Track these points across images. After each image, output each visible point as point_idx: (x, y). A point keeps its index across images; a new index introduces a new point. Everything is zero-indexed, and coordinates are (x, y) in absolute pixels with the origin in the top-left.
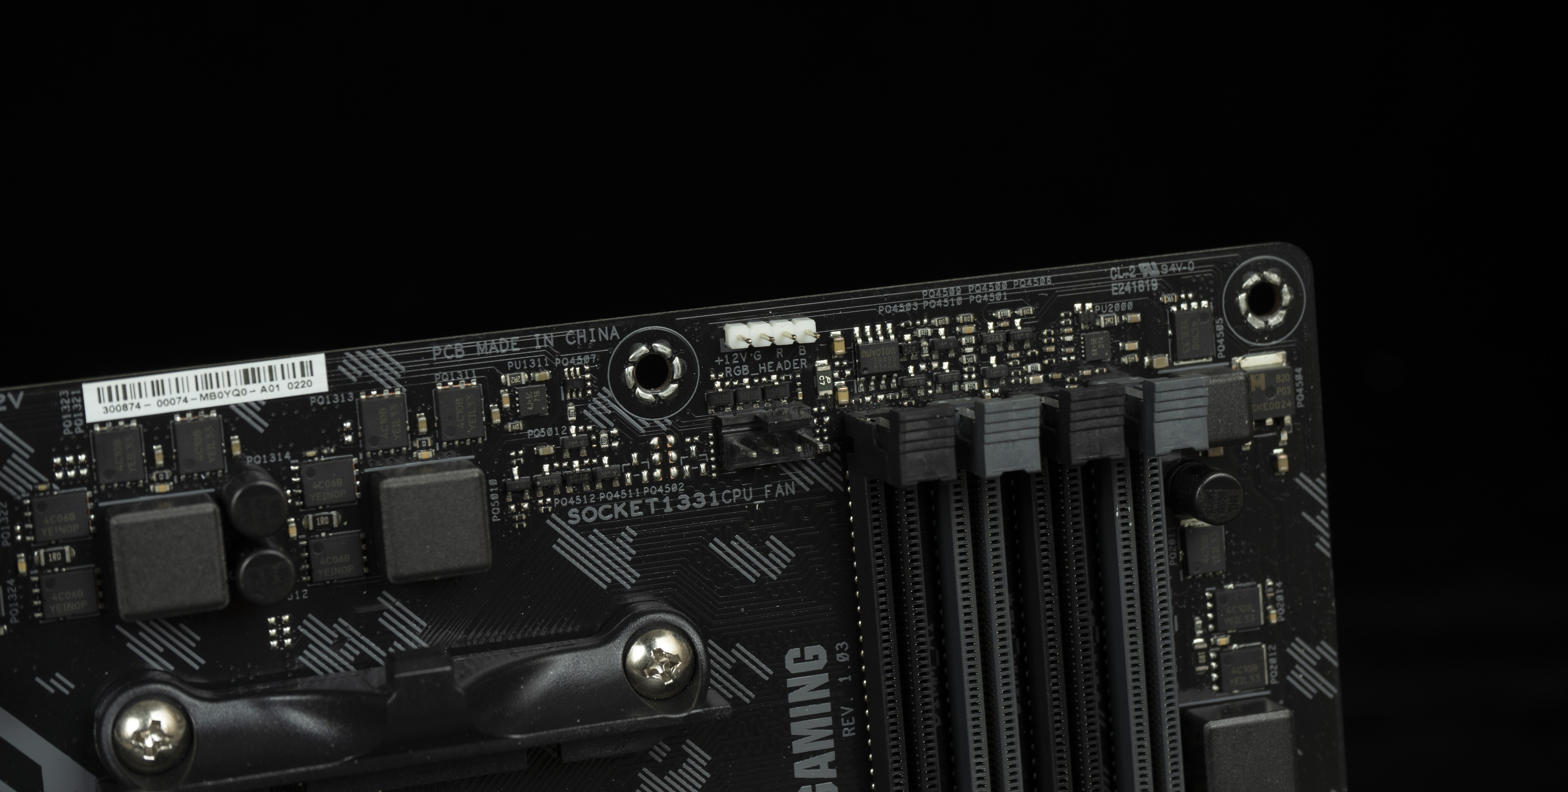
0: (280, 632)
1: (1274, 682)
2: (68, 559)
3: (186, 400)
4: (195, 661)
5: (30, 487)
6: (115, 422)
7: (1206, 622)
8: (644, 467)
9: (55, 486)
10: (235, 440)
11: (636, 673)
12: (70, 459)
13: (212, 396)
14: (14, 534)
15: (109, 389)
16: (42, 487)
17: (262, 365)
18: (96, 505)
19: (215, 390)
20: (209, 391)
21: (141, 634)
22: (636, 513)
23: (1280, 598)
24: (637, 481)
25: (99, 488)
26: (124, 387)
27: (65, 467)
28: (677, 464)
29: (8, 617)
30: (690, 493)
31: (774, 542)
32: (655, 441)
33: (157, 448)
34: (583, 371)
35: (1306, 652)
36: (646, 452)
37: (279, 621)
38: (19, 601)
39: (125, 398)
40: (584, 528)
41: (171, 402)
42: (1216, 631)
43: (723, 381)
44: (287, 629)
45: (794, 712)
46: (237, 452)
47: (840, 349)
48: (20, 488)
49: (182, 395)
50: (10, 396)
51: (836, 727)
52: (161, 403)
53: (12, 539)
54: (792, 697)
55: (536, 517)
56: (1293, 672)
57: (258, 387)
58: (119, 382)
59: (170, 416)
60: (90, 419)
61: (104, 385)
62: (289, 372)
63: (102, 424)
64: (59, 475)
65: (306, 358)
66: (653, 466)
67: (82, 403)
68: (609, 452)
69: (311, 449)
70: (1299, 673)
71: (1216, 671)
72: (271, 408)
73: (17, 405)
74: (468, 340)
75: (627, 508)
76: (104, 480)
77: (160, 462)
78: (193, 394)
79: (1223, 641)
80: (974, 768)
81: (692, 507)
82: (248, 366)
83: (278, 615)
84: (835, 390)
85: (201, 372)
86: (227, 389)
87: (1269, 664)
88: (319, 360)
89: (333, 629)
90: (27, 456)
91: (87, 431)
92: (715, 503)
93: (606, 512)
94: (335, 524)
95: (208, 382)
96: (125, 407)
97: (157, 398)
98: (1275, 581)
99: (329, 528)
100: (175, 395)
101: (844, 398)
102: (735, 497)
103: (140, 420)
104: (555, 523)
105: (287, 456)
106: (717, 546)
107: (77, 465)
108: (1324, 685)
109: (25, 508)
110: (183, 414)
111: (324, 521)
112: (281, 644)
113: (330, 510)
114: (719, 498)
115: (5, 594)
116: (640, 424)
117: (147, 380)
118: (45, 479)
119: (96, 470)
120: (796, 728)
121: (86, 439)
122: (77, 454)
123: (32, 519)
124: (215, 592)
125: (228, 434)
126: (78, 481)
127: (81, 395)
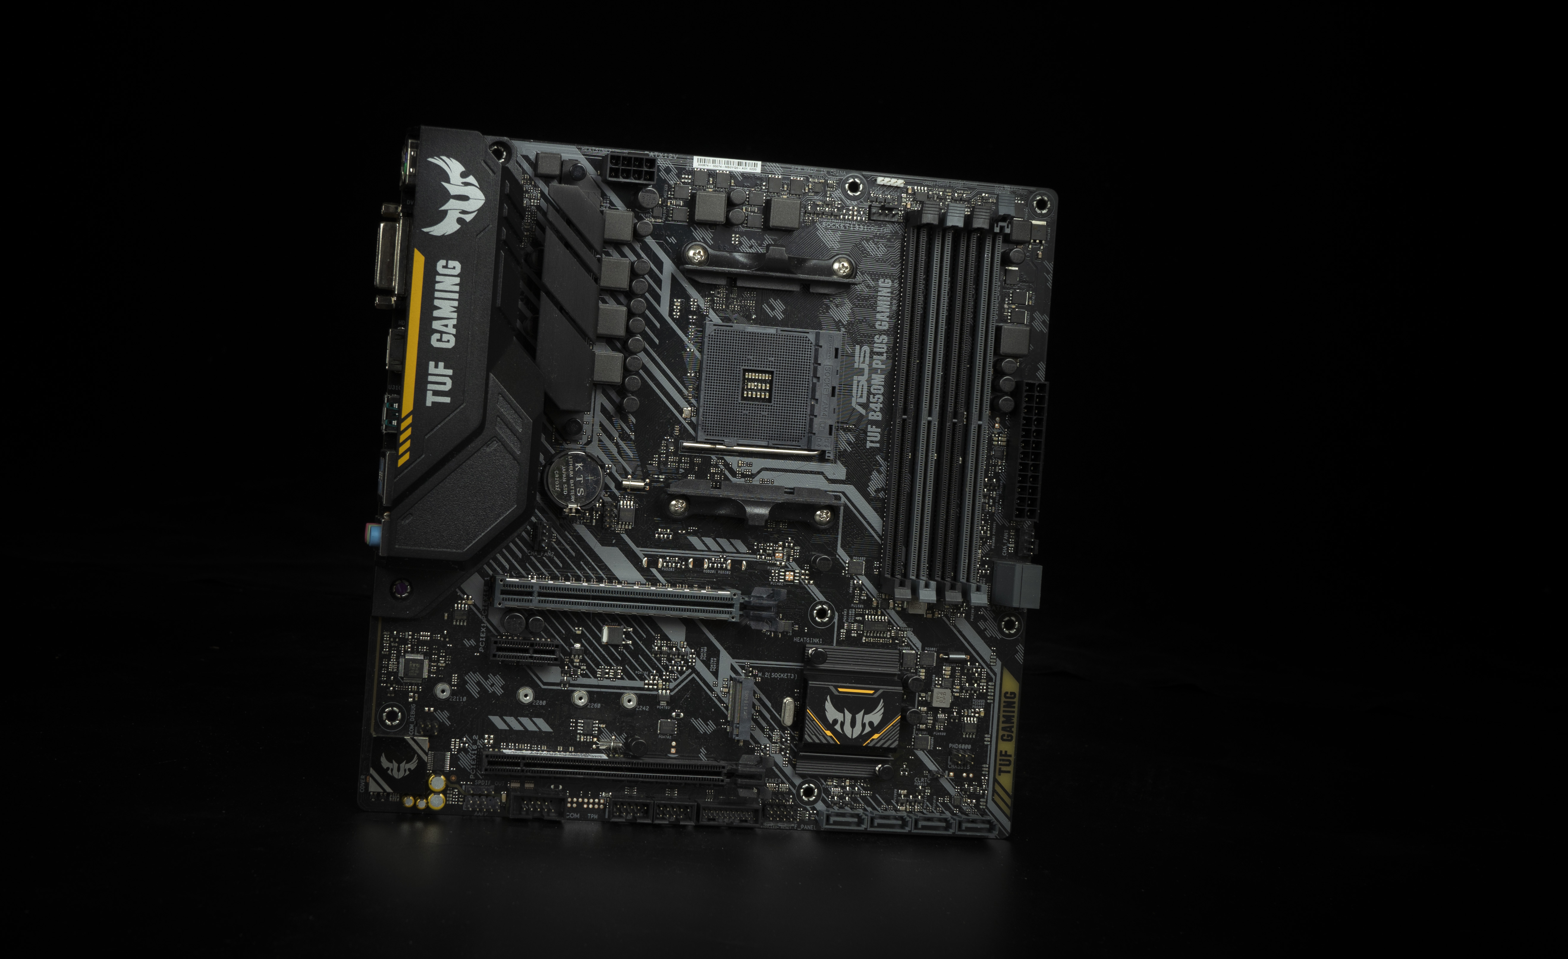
0: (735, 240)
1: (1028, 323)
2: (682, 204)
3: (721, 167)
4: (711, 242)
5: (675, 182)
6: (701, 169)
7: (1009, 300)
8: (847, 215)
9: (682, 183)
10: (733, 181)
11: (835, 270)
12: (687, 177)
13: (728, 167)
14: (668, 194)
15: (701, 159)
16: (678, 183)
17: (744, 161)
18: (692, 191)
19: (730, 166)
21: (698, 227)
22: (842, 228)
23: (1033, 298)
24: (844, 218)
25: (693, 186)
26: (705, 160)
27: (685, 178)
28: (856, 215)
29: (663, 217)
30: (859, 225)
31: (881, 245)
32: (851, 208)
33: (711, 179)
34: (834, 182)
35: (1039, 316)
36: (848, 210)
37: (735, 236)
38: (666, 214)
39: (705, 163)
40: (826, 229)
41: (717, 166)
42: (1012, 303)
43: (874, 194)
44: (737, 239)
45: (879, 298)
46: (733, 185)
47: (910, 192)
48: (672, 182)
49: (720, 165)
50: (674, 156)
51: (891, 305)
52: (714, 166)
53: (667, 196)
54: (879, 293)
55: (813, 222)
56: (1034, 322)
57: (741, 167)
58: (704, 158)
59: (716, 171)
60: (694, 167)
61: (700, 157)
62: (751, 165)
63: (697, 169)
64: (683, 180)
65: (756, 162)
66: (849, 215)
67: (693, 162)
68: (837, 208)
69: (753, 188)
70: (1036, 322)
71: (1010, 316)
72: (744, 175)
73: (676, 159)
74: (803, 166)
75: (840, 226)
76: (695, 184)
77: (711, 183)
78: (723, 165)
79: (1013, 307)
80: (930, 323)
81: (858, 230)
82: (740, 161)
83: (736, 234)
84: (907, 204)
85: (726, 160)
86: (733, 166)
87: (1026, 318)
88: (760, 163)
89: (750, 241)
90: (676, 173)
91: (693, 170)
92: (866, 230)
93: (834, 225)
94: (757, 211)
95: (728, 163)
96: (704, 165)
97: (713, 164)
98: (1032, 292)
99: (754, 212)
101: (909, 206)
102: (872, 229)
103: (708, 170)
104: (818, 225)
105: (746, 189)
106: (864, 243)
107: (688, 178)
108: (1043, 328)
109: (672, 188)
110: (719, 171)
111: (753, 210)
112: (735, 243)
113: (755, 207)
114: (867, 228)
115: (663, 211)
116: (848, 202)
117: (712, 159)
118: (679, 180)
119: (693, 181)
120: (879, 303)
121: (692, 172)
122: (689, 175)
123: (674, 191)
124: (721, 218)
125: (731, 179)
126: (688, 183)
127: (693, 159)
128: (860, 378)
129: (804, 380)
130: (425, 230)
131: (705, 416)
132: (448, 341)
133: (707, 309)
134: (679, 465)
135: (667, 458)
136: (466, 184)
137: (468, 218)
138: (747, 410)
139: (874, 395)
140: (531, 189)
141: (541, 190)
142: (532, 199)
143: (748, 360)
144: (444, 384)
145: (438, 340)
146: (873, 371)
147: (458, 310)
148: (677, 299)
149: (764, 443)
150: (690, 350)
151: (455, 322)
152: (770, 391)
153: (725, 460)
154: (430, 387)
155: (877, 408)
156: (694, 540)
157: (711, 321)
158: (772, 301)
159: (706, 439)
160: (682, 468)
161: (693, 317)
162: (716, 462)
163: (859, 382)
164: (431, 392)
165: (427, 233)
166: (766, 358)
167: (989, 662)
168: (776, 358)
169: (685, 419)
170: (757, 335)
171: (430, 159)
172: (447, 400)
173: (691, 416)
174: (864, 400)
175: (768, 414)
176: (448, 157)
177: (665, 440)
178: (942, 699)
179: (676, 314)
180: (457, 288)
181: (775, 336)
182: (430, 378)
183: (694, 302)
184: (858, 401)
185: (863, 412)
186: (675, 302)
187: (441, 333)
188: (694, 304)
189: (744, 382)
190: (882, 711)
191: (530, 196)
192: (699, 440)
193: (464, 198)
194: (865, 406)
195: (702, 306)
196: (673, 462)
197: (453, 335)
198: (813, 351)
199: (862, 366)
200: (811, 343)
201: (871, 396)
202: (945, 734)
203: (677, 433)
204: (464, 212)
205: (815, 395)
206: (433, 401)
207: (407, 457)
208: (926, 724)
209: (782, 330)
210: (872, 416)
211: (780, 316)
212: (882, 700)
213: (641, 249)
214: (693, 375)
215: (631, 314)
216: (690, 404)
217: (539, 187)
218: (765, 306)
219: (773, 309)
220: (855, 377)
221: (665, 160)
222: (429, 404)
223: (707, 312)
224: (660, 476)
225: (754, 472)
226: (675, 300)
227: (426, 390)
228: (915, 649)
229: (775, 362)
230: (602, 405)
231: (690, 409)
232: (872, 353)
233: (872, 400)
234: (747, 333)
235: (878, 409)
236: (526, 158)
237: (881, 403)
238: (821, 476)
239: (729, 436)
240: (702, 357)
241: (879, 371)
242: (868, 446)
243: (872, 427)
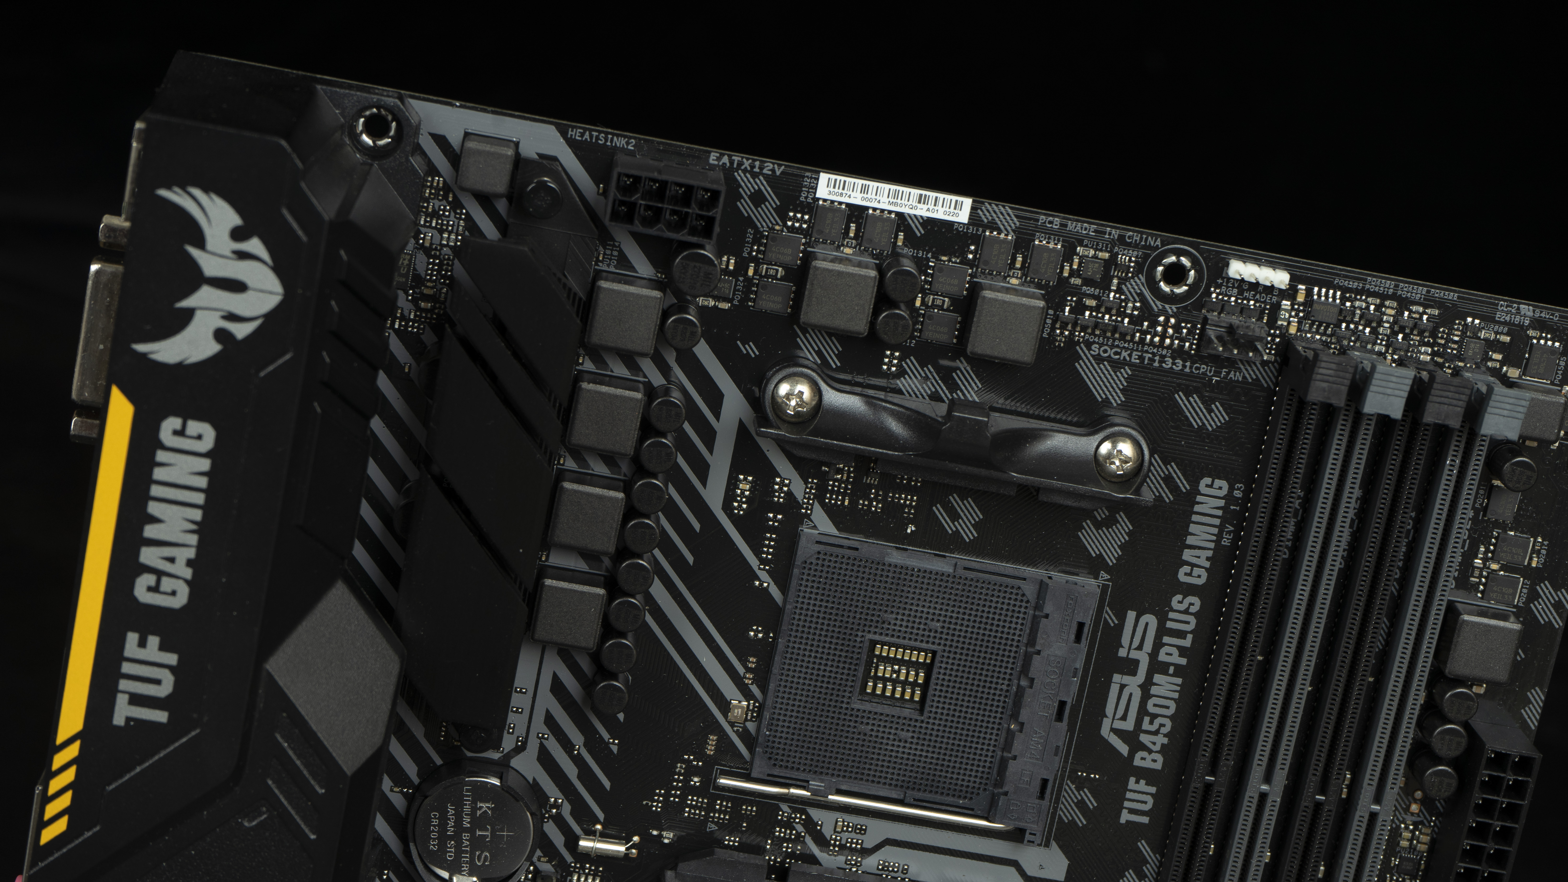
0: (890, 362)
1: (1521, 604)
2: (779, 276)
3: (879, 202)
4: (835, 362)
5: (770, 225)
6: (832, 202)
7: (1487, 550)
8: (1149, 333)
9: (785, 229)
10: (901, 236)
11: (1101, 459)
12: (799, 216)
13: (896, 204)
14: (752, 250)
15: (836, 180)
16: (777, 227)
17: (932, 195)
18: (805, 249)
19: (899, 201)
20: (895, 201)
21: (808, 335)
22: (1135, 360)
23: (1544, 552)
24: (1142, 341)
25: (810, 239)
26: (845, 182)
27: (795, 219)
28: (1171, 337)
29: (733, 299)
30: (1174, 358)
31: (1217, 407)
32: (1162, 319)
33: (853, 226)
34: (1130, 261)
35: (1550, 592)
36: (1154, 323)
37: (892, 354)
38: (742, 291)
39: (843, 189)
40: (1099, 359)
41: (870, 200)
42: (1492, 558)
43: (1218, 294)
44: (895, 361)
45: (1195, 518)
46: (900, 243)
47: (1301, 298)
48: (764, 224)
49: (878, 198)
50: (776, 166)
51: (1219, 536)
52: (863, 199)
53: (750, 253)
54: (1197, 508)
55: (1071, 342)
56: (1536, 602)
57: (925, 207)
58: (843, 178)
59: (867, 208)
60: (818, 196)
61: (833, 177)
62: (946, 203)
63: (825, 200)
64: (790, 223)
65: (960, 199)
66: (1155, 334)
67: (817, 184)
68: (1131, 316)
69: (945, 255)
70: (1540, 604)
71: (1484, 585)
72: (930, 223)
73: (778, 173)
74: (1064, 218)
75: (1130, 355)
76: (815, 235)
77: (852, 235)
78: (885, 199)
79: (1494, 566)
81: (1171, 368)
82: (924, 192)
83: (893, 351)
84: (1289, 323)
85: (893, 187)
86: (906, 202)
87: (1521, 592)
88: (968, 202)
89: (923, 370)
90: (774, 206)
91: (814, 202)
92: (1187, 370)
93: (1116, 353)
94: (945, 307)
95: (896, 195)
96: (841, 194)
97: (862, 195)
98: (1543, 540)
99: (941, 308)
100: (873, 196)
101: (1293, 330)
102: (1202, 370)
103: (848, 205)
104: (1081, 350)
105: (930, 255)
106: (1180, 398)
107: (802, 220)
108: (1554, 618)
109: (763, 236)
110: (875, 209)
111: (939, 302)
112: (889, 369)
113: (944, 297)
114: (1191, 367)
115: (736, 285)
116: (1156, 305)
117: (860, 182)
118: (780, 223)
119: (812, 227)
120: (1193, 528)
121: (812, 207)
122: (803, 214)
123: (765, 245)
124: (860, 326)
125: (898, 230)
126: (800, 230)
127: (817, 179)
128: (1126, 679)
129: (1002, 676)
130: (141, 348)
131: (774, 728)
132: (174, 593)
133: (808, 503)
134: (707, 816)
135: (683, 797)
136: (242, 256)
137: (241, 331)
138: (868, 724)
139: (1154, 717)
140: (444, 210)
141: (467, 214)
142: (447, 230)
143: (884, 622)
144: (158, 682)
145: (150, 589)
146: (1157, 667)
147: (202, 529)
148: (746, 474)
149: (894, 795)
150: (761, 585)
151: (191, 553)
152: (925, 687)
153: (808, 815)
154: (124, 684)
155: (1154, 744)
157: (815, 527)
158: (954, 500)
159: (769, 775)
160: (713, 822)
161: (775, 517)
162: (789, 817)
163: (1123, 687)
164: (126, 697)
165: (144, 356)
166: (923, 621)
168: (946, 625)
169: (732, 725)
170: (910, 572)
171: (163, 193)
172: (161, 716)
173: (746, 720)
174: (1129, 725)
175: (913, 737)
176: (206, 190)
177: (684, 761)
179: (740, 506)
180: (203, 482)
181: (950, 579)
182: (127, 668)
183: (782, 484)
184: (1115, 726)
185: (1123, 749)
186: (740, 481)
187: (160, 574)
188: (781, 489)
189: (869, 664)
191: (442, 224)
192: (754, 774)
193: (236, 286)
194: (1132, 738)
195: (799, 493)
196: (695, 807)
197: (186, 581)
198: (1029, 619)
199: (1134, 655)
200: (1028, 602)
201: (1147, 719)
203: (710, 750)
204: (232, 317)
205: (1018, 713)
206: (130, 714)
207: (61, 826)
209: (965, 568)
210: (1143, 759)
211: (969, 534)
213: (678, 361)
214: (760, 635)
215: (630, 512)
216: (747, 695)
217: (463, 207)
218: (939, 511)
219: (954, 516)
220: (1117, 678)
221: (755, 175)
222: (119, 720)
223: (807, 509)
224: (664, 834)
225: (869, 844)
226: (742, 477)
227: (114, 691)
229: (942, 633)
230: (555, 676)
231: (745, 703)
232: (1162, 631)
233: (1146, 726)
234: (890, 565)
235: (1157, 748)
236: (441, 141)
237: (1165, 735)
238: (1012, 870)
239: (821, 773)
240: (785, 601)
241: (1171, 670)
242: (1123, 820)
243: (1137, 782)
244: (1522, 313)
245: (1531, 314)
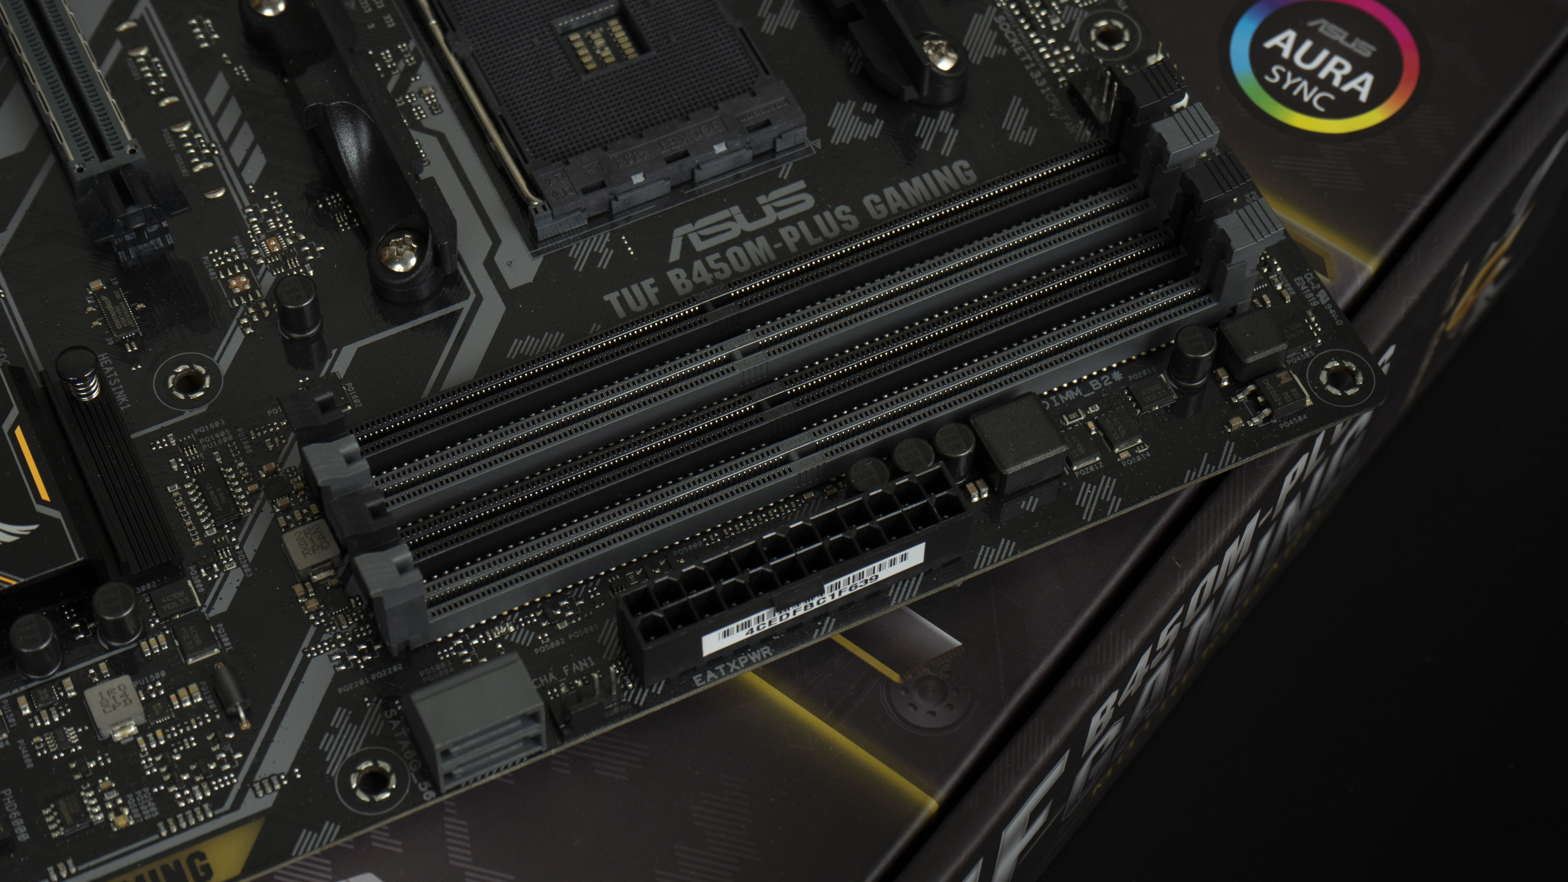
1: (1077, 475)
8: (1048, 48)
22: (1017, 51)
23: (1138, 458)
24: (1037, 46)
28: (1058, 65)
30: (1043, 75)
31: (1033, 132)
32: (1067, 48)
35: (1109, 489)
36: (1058, 45)
40: (994, 26)
45: (926, 176)
54: (936, 172)
56: (1089, 485)
66: (1050, 52)
68: (1049, 27)
70: (1091, 489)
75: (1017, 45)
79: (1092, 427)
81: (1034, 80)
87: (1088, 466)
92: (1043, 91)
93: (1010, 35)
98: (1148, 451)
102: (1052, 101)
106: (1016, 101)
108: (1090, 510)
114: (1048, 92)
116: (1074, 36)
120: (916, 181)
128: (741, 218)
139: (724, 259)
146: (771, 233)
153: (418, 62)
155: (699, 275)
156: (220, 87)
162: (406, 52)
163: (731, 219)
167: (257, 778)
174: (700, 246)
178: (112, 702)
184: (690, 236)
185: (675, 254)
190: (10, 539)
194: (689, 254)
199: (767, 209)
201: (717, 256)
202: (30, 765)
208: (35, 712)
210: (678, 276)
211: (769, 28)
212: (34, 527)
219: (774, 10)
220: (736, 210)
225: (426, 124)
228: (207, 603)
232: (807, 216)
233: (710, 259)
235: (697, 280)
237: (714, 278)
238: (489, 243)
241: (778, 245)
242: (606, 298)
243: (652, 286)
244: (1318, 296)
245: (1323, 302)
